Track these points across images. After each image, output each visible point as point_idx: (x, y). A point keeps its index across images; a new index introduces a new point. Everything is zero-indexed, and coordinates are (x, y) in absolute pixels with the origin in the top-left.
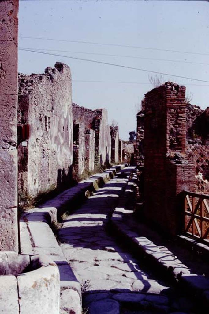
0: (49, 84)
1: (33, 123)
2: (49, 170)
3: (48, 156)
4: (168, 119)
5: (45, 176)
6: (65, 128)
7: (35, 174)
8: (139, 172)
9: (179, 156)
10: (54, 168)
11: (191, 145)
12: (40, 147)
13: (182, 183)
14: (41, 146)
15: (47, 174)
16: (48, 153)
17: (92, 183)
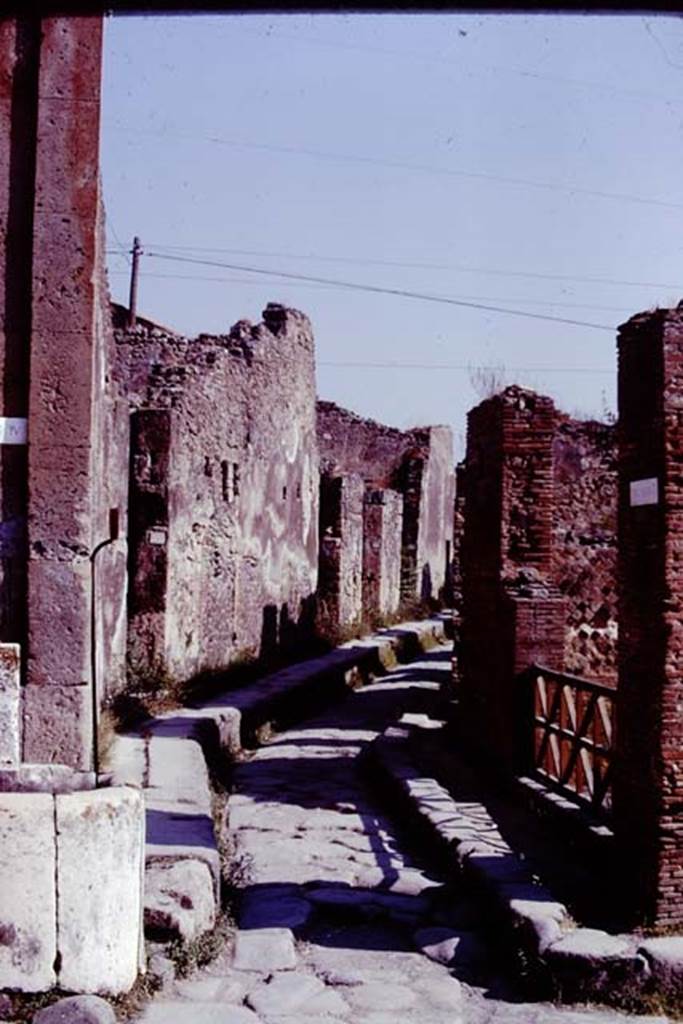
0: (238, 371)
1: (182, 481)
2: (233, 609)
3: (232, 569)
4: (508, 484)
5: (220, 627)
6: (288, 491)
7: (190, 619)
8: (459, 619)
9: (530, 579)
10: (252, 604)
11: (589, 547)
12: (206, 546)
13: (530, 645)
14: (208, 544)
15: (228, 621)
16: (233, 563)
17: (375, 650)
